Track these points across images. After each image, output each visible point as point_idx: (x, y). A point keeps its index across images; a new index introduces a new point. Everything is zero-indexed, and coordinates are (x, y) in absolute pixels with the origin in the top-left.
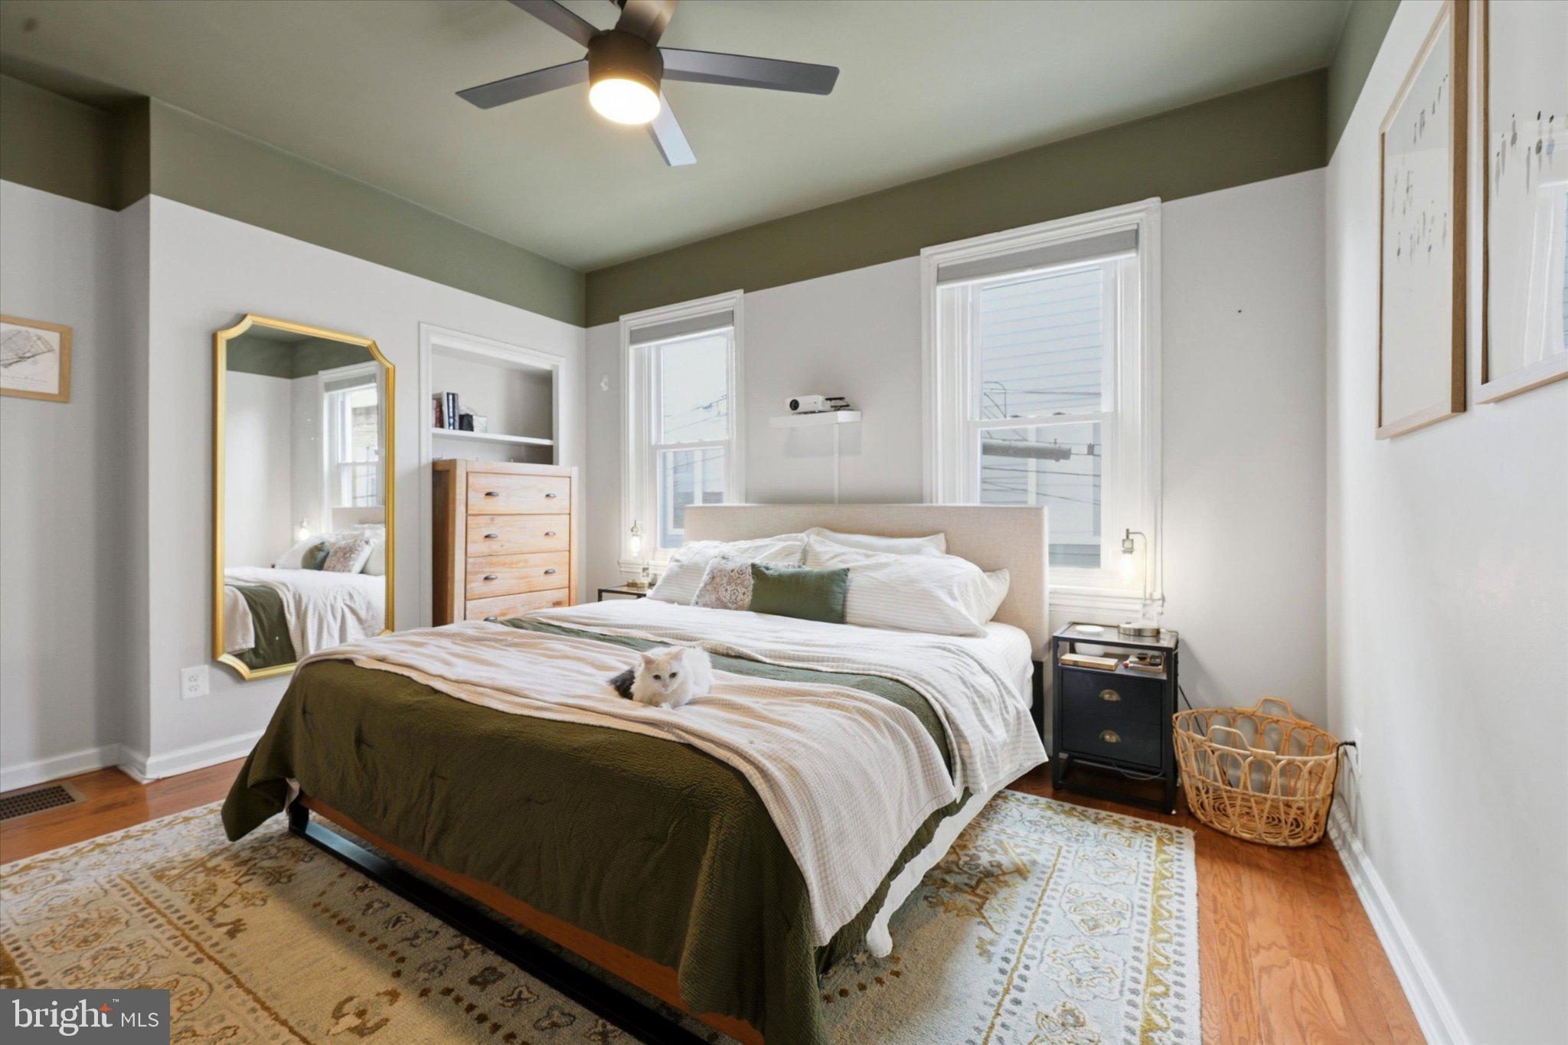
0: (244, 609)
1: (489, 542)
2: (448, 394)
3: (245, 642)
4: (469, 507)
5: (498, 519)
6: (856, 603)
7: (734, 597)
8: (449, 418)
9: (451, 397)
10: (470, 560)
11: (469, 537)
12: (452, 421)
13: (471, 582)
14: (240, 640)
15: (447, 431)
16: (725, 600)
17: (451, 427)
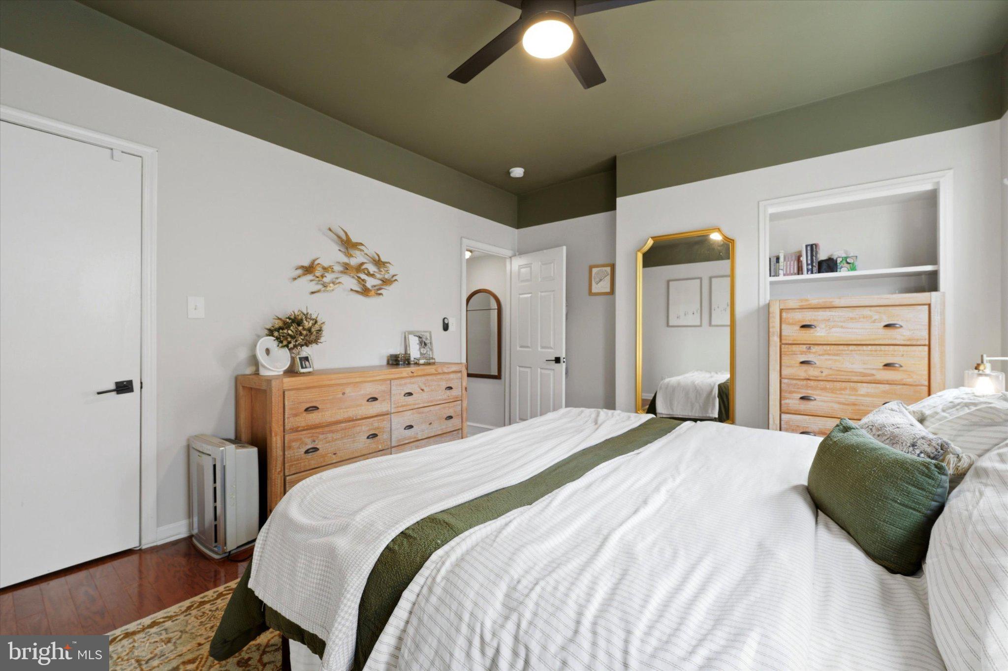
0: (715, 394)
1: (805, 367)
2: (807, 246)
3: (712, 413)
4: (783, 338)
5: (814, 349)
8: (808, 265)
9: (809, 248)
10: (784, 381)
11: (782, 361)
12: (810, 267)
13: (786, 398)
14: (710, 411)
15: (806, 276)
17: (809, 272)
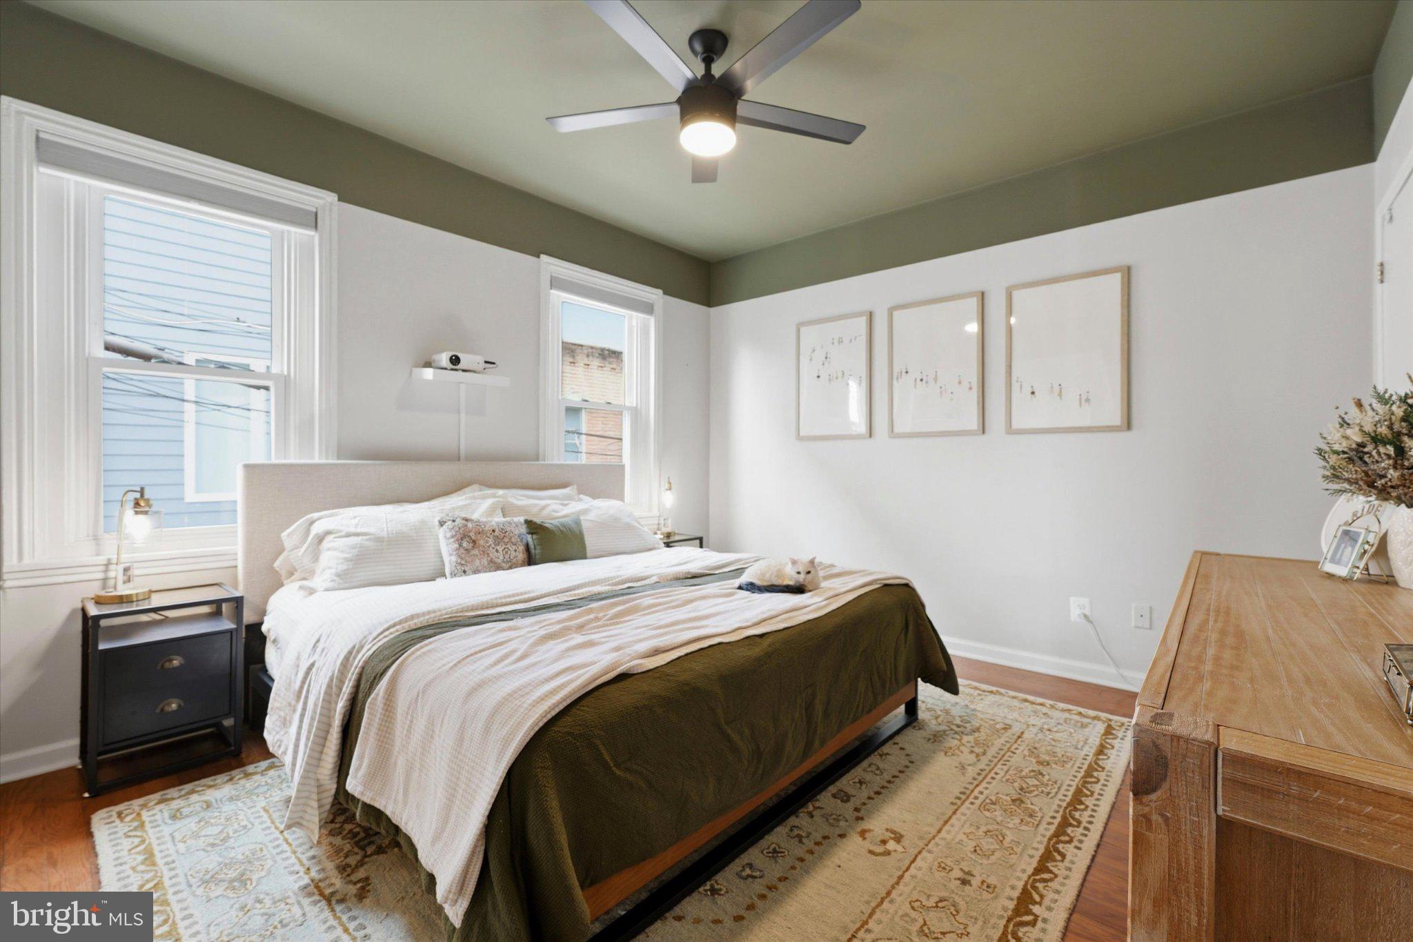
6: (591, 542)
7: (507, 557)
16: (499, 561)
